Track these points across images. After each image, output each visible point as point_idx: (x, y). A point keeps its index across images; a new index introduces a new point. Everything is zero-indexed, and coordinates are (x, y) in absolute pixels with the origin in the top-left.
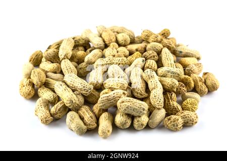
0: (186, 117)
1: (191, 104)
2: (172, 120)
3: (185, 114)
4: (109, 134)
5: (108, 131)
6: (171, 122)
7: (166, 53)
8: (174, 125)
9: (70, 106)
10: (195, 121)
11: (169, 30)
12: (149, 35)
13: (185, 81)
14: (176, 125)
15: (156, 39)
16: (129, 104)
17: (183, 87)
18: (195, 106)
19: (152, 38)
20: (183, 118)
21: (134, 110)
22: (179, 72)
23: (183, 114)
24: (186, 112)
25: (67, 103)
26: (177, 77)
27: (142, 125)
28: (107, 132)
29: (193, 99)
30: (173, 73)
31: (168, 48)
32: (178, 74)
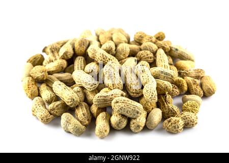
0: (187, 118)
1: (191, 106)
2: (172, 121)
3: (185, 115)
4: (106, 134)
5: (106, 131)
6: (172, 124)
7: (160, 54)
8: (175, 127)
9: (71, 105)
10: (195, 122)
11: (163, 34)
12: (143, 36)
13: (178, 84)
14: (177, 127)
15: (150, 39)
16: (123, 106)
17: (176, 88)
18: (196, 109)
19: (146, 39)
20: (183, 119)
21: (127, 112)
22: (172, 74)
23: (183, 116)
24: (186, 113)
25: (68, 102)
26: (170, 78)
27: (139, 126)
28: (104, 131)
29: (194, 102)
30: (166, 74)
31: (163, 49)
32: (172, 76)
